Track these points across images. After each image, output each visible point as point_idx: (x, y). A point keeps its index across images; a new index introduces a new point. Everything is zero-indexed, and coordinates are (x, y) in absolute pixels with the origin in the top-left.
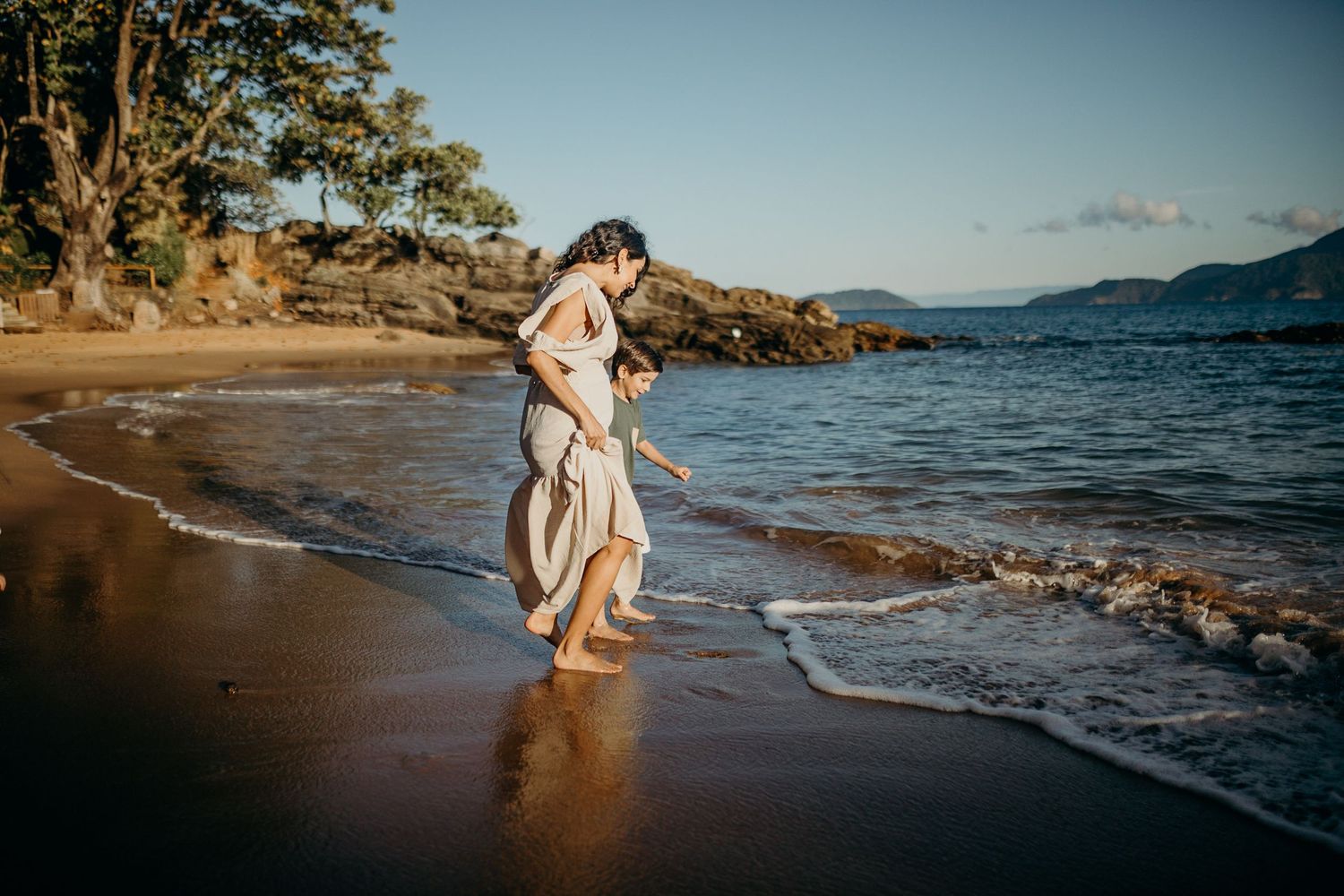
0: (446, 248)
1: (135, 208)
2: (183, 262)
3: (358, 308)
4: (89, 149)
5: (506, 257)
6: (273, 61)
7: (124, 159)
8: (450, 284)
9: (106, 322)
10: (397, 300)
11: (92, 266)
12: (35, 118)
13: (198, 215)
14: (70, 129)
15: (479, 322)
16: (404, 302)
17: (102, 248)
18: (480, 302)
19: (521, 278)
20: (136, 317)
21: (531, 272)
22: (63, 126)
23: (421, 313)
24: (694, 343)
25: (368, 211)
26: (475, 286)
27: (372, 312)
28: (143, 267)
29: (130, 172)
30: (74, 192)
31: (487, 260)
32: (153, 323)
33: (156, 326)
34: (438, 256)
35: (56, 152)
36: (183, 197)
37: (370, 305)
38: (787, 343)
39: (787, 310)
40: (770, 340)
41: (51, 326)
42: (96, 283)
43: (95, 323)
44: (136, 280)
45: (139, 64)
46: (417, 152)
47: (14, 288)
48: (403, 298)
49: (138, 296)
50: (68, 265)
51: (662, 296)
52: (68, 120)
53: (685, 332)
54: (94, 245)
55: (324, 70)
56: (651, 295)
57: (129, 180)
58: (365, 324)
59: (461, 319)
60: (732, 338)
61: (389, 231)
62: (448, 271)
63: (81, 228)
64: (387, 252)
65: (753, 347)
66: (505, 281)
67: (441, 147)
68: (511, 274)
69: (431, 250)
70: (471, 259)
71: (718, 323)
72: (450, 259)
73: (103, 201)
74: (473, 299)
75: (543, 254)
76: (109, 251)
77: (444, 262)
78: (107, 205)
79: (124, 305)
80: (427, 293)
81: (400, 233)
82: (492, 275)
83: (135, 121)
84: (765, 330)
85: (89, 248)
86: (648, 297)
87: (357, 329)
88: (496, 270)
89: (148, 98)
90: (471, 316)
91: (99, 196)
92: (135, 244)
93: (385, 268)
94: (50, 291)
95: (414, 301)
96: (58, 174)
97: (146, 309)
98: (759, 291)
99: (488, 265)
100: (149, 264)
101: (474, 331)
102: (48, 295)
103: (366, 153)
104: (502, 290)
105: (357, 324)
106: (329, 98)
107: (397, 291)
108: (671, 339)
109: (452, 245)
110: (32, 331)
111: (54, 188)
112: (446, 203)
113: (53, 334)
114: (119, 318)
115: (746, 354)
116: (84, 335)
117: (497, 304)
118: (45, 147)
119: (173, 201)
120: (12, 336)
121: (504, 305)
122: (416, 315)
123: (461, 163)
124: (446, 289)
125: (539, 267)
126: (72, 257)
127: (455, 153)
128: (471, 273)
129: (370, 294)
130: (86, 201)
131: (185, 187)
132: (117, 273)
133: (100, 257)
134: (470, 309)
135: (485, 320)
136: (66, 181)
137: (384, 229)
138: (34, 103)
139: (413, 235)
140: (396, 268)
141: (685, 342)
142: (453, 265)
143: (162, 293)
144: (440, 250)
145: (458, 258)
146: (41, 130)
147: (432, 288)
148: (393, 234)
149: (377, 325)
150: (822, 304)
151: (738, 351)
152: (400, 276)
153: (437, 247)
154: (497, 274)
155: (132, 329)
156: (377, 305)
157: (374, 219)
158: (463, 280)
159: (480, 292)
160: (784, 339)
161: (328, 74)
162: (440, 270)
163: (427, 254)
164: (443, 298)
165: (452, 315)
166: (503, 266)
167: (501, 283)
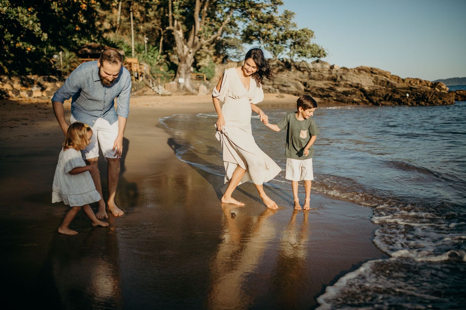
0: (301, 66)
1: (199, 55)
2: (214, 72)
3: (271, 87)
4: (186, 36)
5: (322, 68)
6: (244, 4)
7: (197, 39)
8: (302, 78)
9: (190, 92)
10: (284, 84)
11: (187, 74)
12: (171, 27)
13: (219, 57)
14: (181, 30)
15: (312, 91)
16: (286, 84)
17: (190, 69)
18: (312, 84)
19: (327, 76)
20: (200, 91)
21: (331, 74)
22: (179, 29)
23: (292, 88)
24: (391, 99)
25: (274, 53)
26: (311, 79)
27: (275, 88)
28: (202, 74)
29: (198, 43)
30: (182, 50)
31: (315, 69)
32: (204, 92)
33: (206, 93)
34: (298, 68)
35: (177, 38)
36: (215, 51)
37: (274, 85)
38: (428, 98)
39: (428, 86)
40: (420, 97)
41: (175, 94)
42: (188, 80)
43: (187, 92)
44: (200, 78)
45: (202, 8)
46: (292, 32)
47: (164, 82)
48: (286, 83)
49: (200, 83)
50: (179, 74)
51: (379, 81)
52: (180, 27)
53: (388, 94)
54: (187, 67)
55: (260, 5)
56: (375, 81)
57: (198, 46)
58: (273, 92)
59: (305, 90)
60: (406, 97)
61: (282, 60)
62: (301, 73)
63: (183, 62)
64: (281, 67)
65: (414, 100)
66: (321, 77)
67: (300, 30)
68: (323, 74)
69: (296, 66)
70: (310, 69)
71: (400, 91)
72: (302, 69)
73: (190, 53)
74: (310, 83)
75: (335, 67)
76: (192, 69)
77: (300, 70)
78: (192, 54)
79: (196, 87)
80: (294, 81)
81: (285, 61)
82: (317, 75)
83: (201, 26)
84: (419, 94)
85: (186, 68)
86: (373, 82)
87: (270, 94)
88: (319, 73)
89: (204, 19)
90: (309, 89)
91: (189, 51)
92: (200, 67)
93: (280, 73)
94: (174, 83)
95: (289, 84)
96: (177, 45)
97: (203, 88)
98: (417, 79)
99: (316, 71)
100: (204, 73)
102: (173, 83)
103: (274, 33)
104: (320, 80)
105: (270, 92)
106: (262, 15)
107: (284, 81)
108: (382, 97)
109: (303, 64)
110: (169, 95)
111: (176, 50)
112: (301, 50)
113: (175, 96)
114: (194, 91)
115: (411, 103)
116: (184, 96)
117: (318, 85)
118: (173, 36)
119: (212, 51)
120: (163, 97)
121: (321, 85)
122: (290, 89)
123: (307, 35)
124: (301, 80)
125: (334, 72)
126: (181, 72)
127: (305, 32)
128: (310, 73)
129: (274, 82)
130: (185, 53)
131: (216, 47)
132: (194, 76)
133: (189, 71)
134: (309, 87)
135: (314, 90)
136: (179, 47)
137: (279, 59)
138: (171, 22)
139: (290, 61)
140: (283, 73)
141: (387, 98)
142: (303, 72)
143: (208, 82)
144: (299, 66)
145: (305, 69)
146: (172, 31)
147: (296, 80)
148: (283, 61)
149: (277, 93)
150: (442, 83)
151: (408, 101)
152: (284, 75)
153: (298, 65)
154: (318, 74)
155: (199, 95)
156: (277, 86)
157: (276, 56)
158: (306, 77)
159: (313, 81)
160: (426, 97)
161: (262, 7)
162: (299, 73)
163: (294, 68)
164: (300, 83)
165: (302, 89)
166: (321, 71)
167: (320, 78)
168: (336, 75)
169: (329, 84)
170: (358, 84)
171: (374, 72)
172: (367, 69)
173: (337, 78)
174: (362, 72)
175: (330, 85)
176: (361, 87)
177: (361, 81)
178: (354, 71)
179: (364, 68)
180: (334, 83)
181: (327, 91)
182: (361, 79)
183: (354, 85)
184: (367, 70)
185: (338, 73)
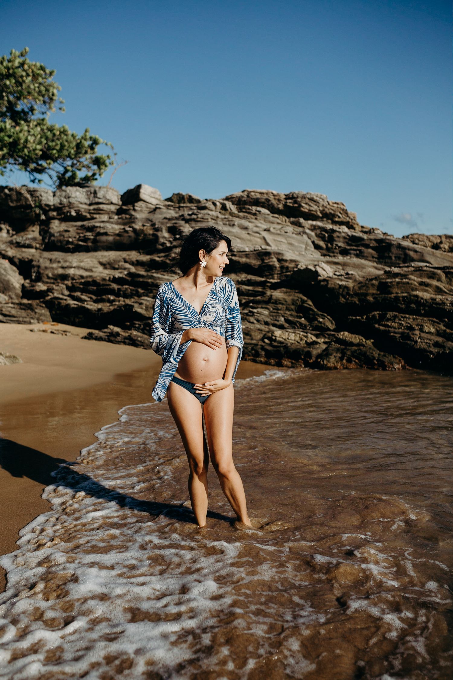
5: (92, 204)
8: (18, 245)
15: (51, 295)
18: (55, 266)
19: (113, 230)
21: (132, 220)
26: (49, 246)
31: (65, 210)
56: (322, 244)
59: (27, 293)
68: (97, 224)
70: (45, 211)
74: (44, 263)
75: (145, 193)
82: (72, 230)
86: (317, 247)
88: (80, 223)
90: (41, 287)
99: (66, 218)
101: (45, 312)
104: (87, 250)
117: (78, 267)
121: (91, 270)
124: (12, 253)
125: (140, 213)
128: (45, 225)
134: (39, 279)
135: (60, 292)
145: (29, 213)
154: (79, 228)
158: (34, 239)
159: (56, 255)
165: (14, 288)
166: (88, 216)
167: (85, 240)
168: (153, 225)
169: (125, 261)
170: (263, 255)
171: (305, 208)
172: (272, 198)
173: (156, 237)
174: (254, 209)
175: (127, 265)
176: (282, 267)
177: (268, 244)
178: (224, 207)
179: (258, 196)
180: (145, 258)
181: (117, 294)
182: (265, 234)
183: (244, 260)
184: (274, 202)
185: (157, 218)
